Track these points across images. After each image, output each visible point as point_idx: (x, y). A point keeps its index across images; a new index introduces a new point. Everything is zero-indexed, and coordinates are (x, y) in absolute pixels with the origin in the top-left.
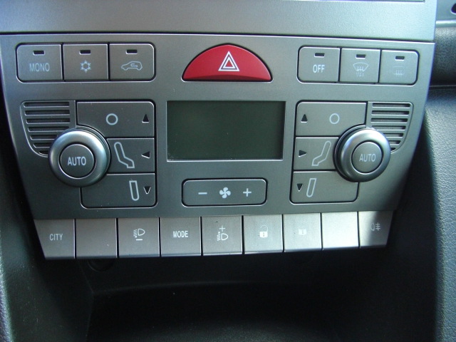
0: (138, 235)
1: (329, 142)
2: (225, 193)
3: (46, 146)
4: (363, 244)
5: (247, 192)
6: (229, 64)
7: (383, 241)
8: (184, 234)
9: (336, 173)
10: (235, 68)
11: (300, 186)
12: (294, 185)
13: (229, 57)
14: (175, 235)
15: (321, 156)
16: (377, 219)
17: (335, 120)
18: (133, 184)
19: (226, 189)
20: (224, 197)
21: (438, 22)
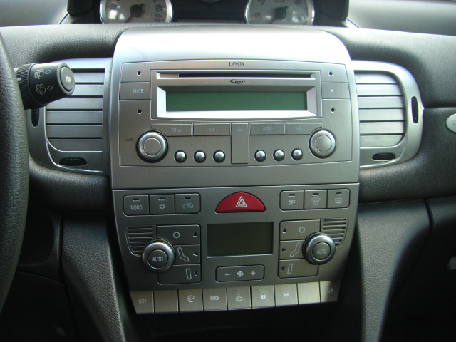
0: (190, 299)
1: (300, 243)
2: (240, 274)
3: (140, 251)
4: (322, 301)
5: (253, 273)
6: (241, 203)
7: (335, 299)
8: (217, 298)
9: (304, 260)
10: (245, 205)
11: (283, 268)
12: (280, 268)
13: (241, 199)
14: (212, 298)
15: (295, 251)
16: (331, 286)
17: (303, 231)
18: (188, 270)
19: (240, 272)
20: (240, 276)
21: (361, 167)
